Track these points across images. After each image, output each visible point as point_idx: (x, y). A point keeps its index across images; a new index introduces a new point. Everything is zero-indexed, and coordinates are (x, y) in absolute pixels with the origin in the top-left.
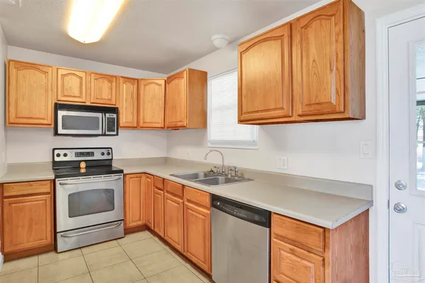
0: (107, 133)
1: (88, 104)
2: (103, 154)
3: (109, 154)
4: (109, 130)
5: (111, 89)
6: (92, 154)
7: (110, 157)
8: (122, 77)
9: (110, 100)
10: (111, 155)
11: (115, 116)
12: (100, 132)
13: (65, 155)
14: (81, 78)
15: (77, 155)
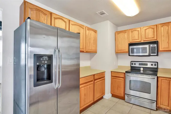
0: (151, 54)
1: (142, 41)
2: (152, 65)
3: (155, 65)
4: (152, 53)
5: (154, 32)
6: (147, 65)
7: (156, 67)
8: (160, 24)
9: (153, 38)
10: (156, 66)
11: (156, 45)
12: (147, 54)
13: (135, 64)
14: (138, 31)
15: (140, 64)
